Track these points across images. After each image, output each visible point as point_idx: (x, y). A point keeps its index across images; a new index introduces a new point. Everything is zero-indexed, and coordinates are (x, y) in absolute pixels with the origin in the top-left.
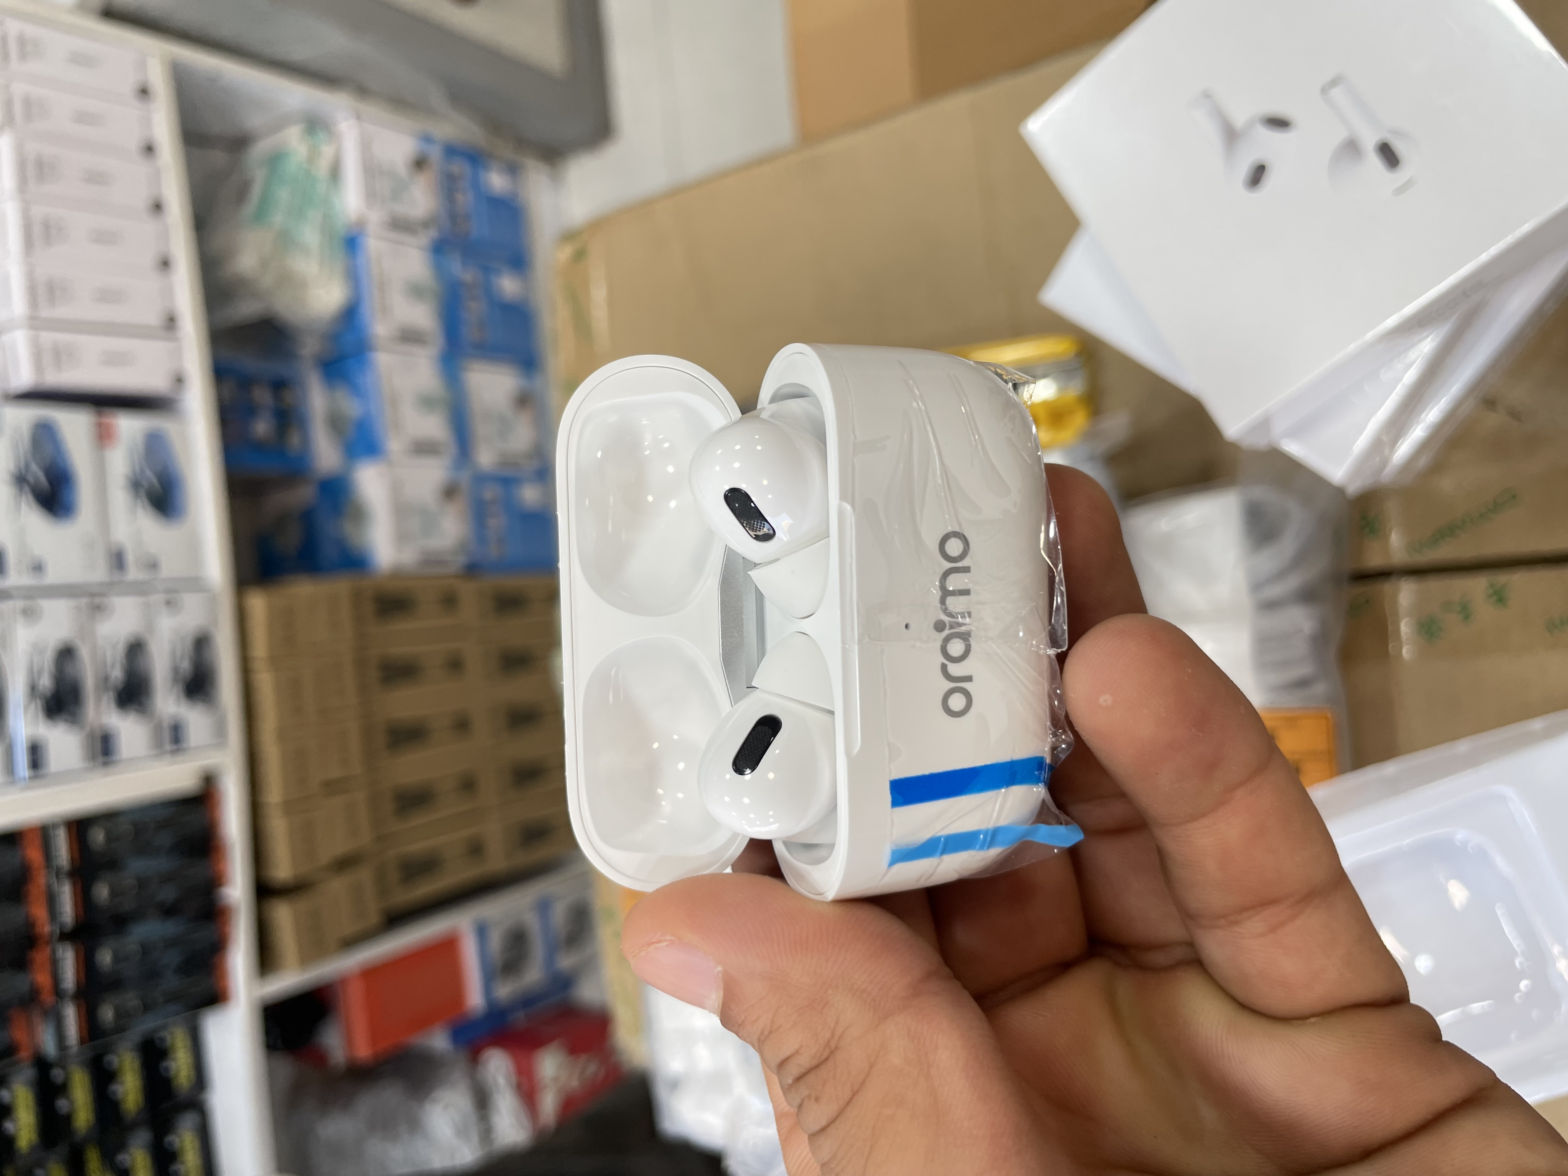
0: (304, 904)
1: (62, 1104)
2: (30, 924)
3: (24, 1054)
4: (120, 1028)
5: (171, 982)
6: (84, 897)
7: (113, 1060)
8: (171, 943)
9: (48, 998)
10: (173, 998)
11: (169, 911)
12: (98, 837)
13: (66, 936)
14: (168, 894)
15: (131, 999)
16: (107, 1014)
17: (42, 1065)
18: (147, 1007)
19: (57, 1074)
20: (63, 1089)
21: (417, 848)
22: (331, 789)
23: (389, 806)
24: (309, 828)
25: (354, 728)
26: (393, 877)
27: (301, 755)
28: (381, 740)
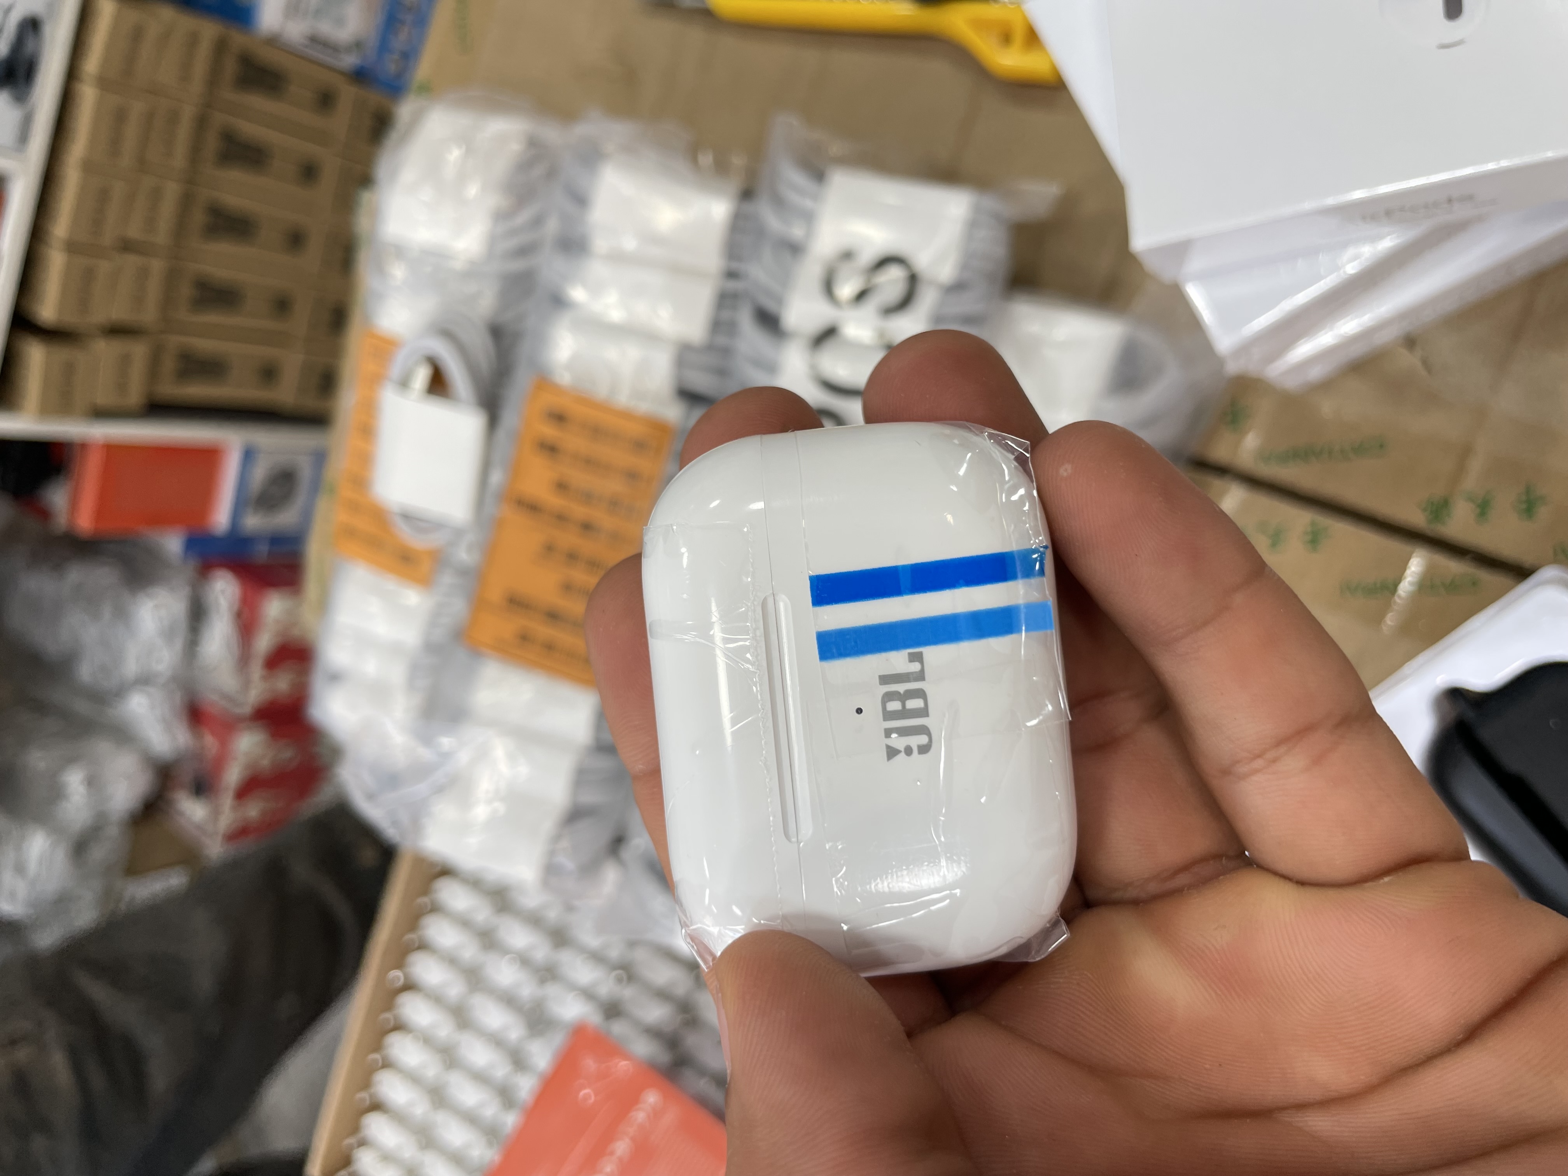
21: (205, 345)
22: (126, 246)
23: (186, 291)
24: (89, 275)
25: (172, 190)
26: (169, 364)
27: (103, 196)
28: (199, 218)
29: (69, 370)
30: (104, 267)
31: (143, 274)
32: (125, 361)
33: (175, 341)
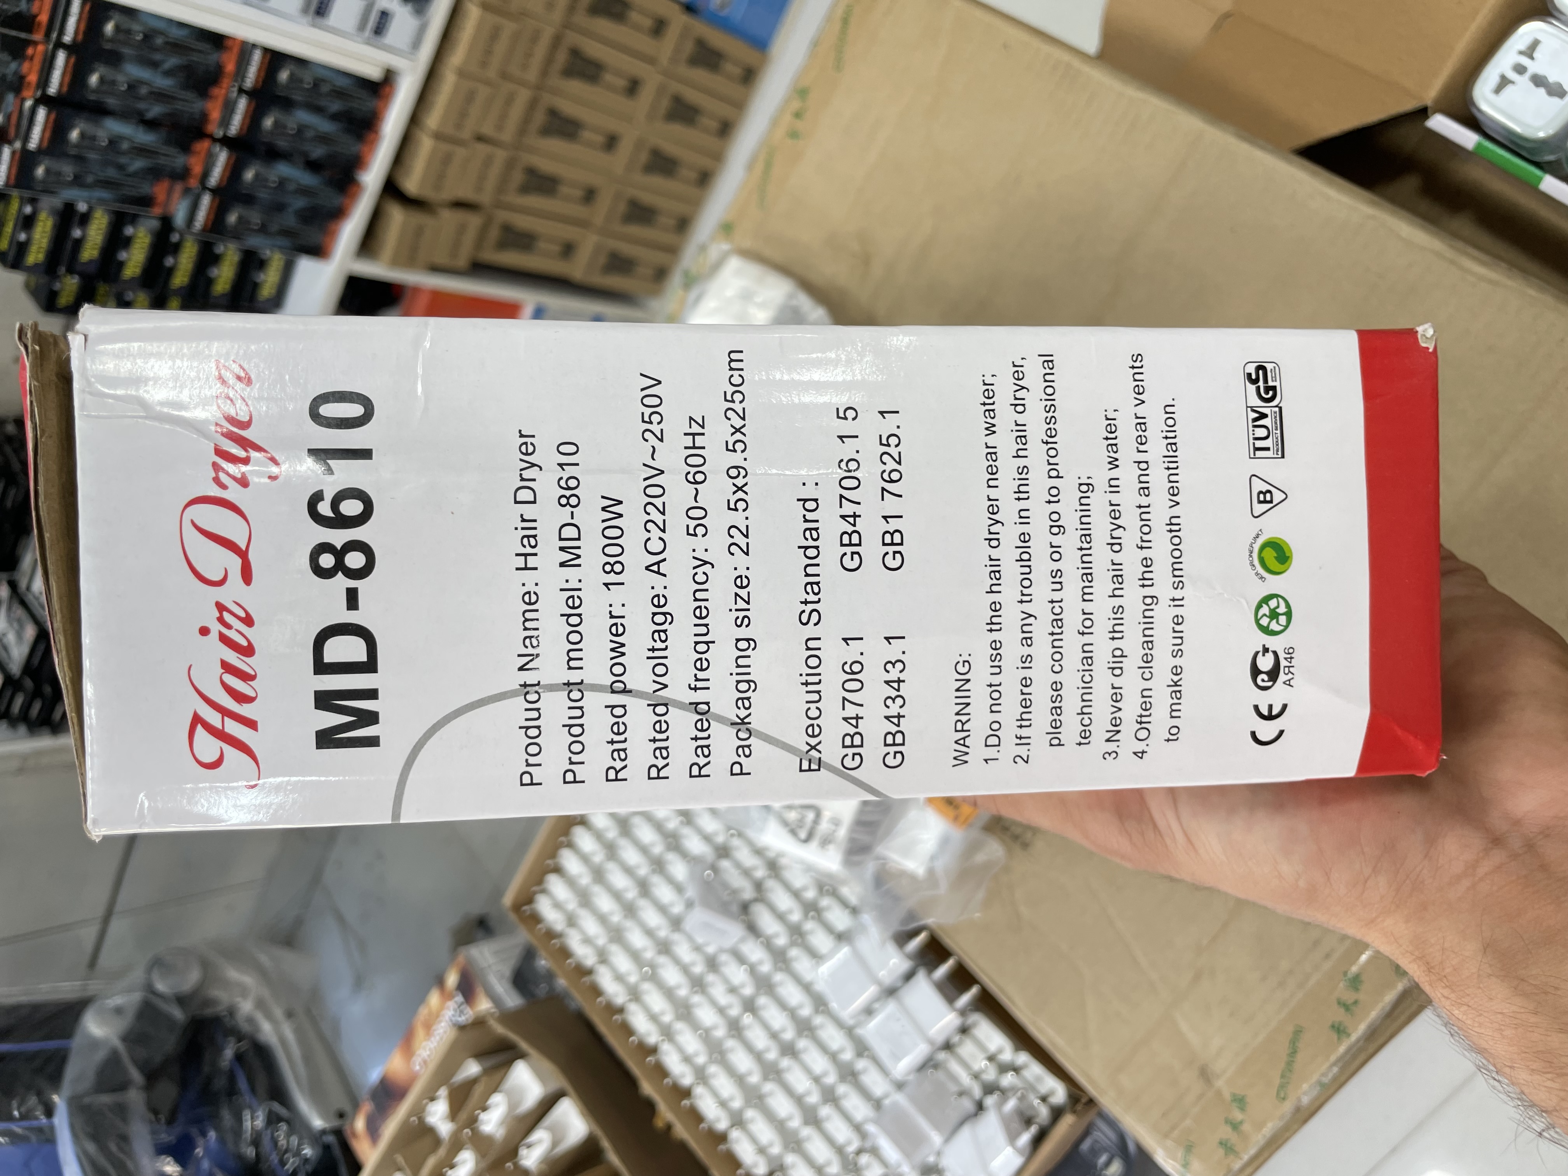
0: (417, 218)
1: (169, 261)
2: (204, 117)
3: (157, 211)
4: (236, 235)
5: (289, 220)
6: (254, 119)
7: (220, 249)
8: (304, 191)
9: (194, 183)
10: (286, 233)
11: (313, 166)
12: (284, 76)
13: (226, 141)
14: (318, 152)
15: (255, 217)
16: (232, 218)
17: (166, 223)
18: (263, 230)
19: (175, 238)
20: (176, 249)
21: (523, 222)
22: (480, 138)
23: (518, 177)
24: (447, 160)
25: (523, 96)
26: (494, 233)
27: (470, 97)
28: (540, 118)
29: (419, 232)
30: (461, 153)
31: (488, 161)
32: (462, 229)
33: (503, 216)
